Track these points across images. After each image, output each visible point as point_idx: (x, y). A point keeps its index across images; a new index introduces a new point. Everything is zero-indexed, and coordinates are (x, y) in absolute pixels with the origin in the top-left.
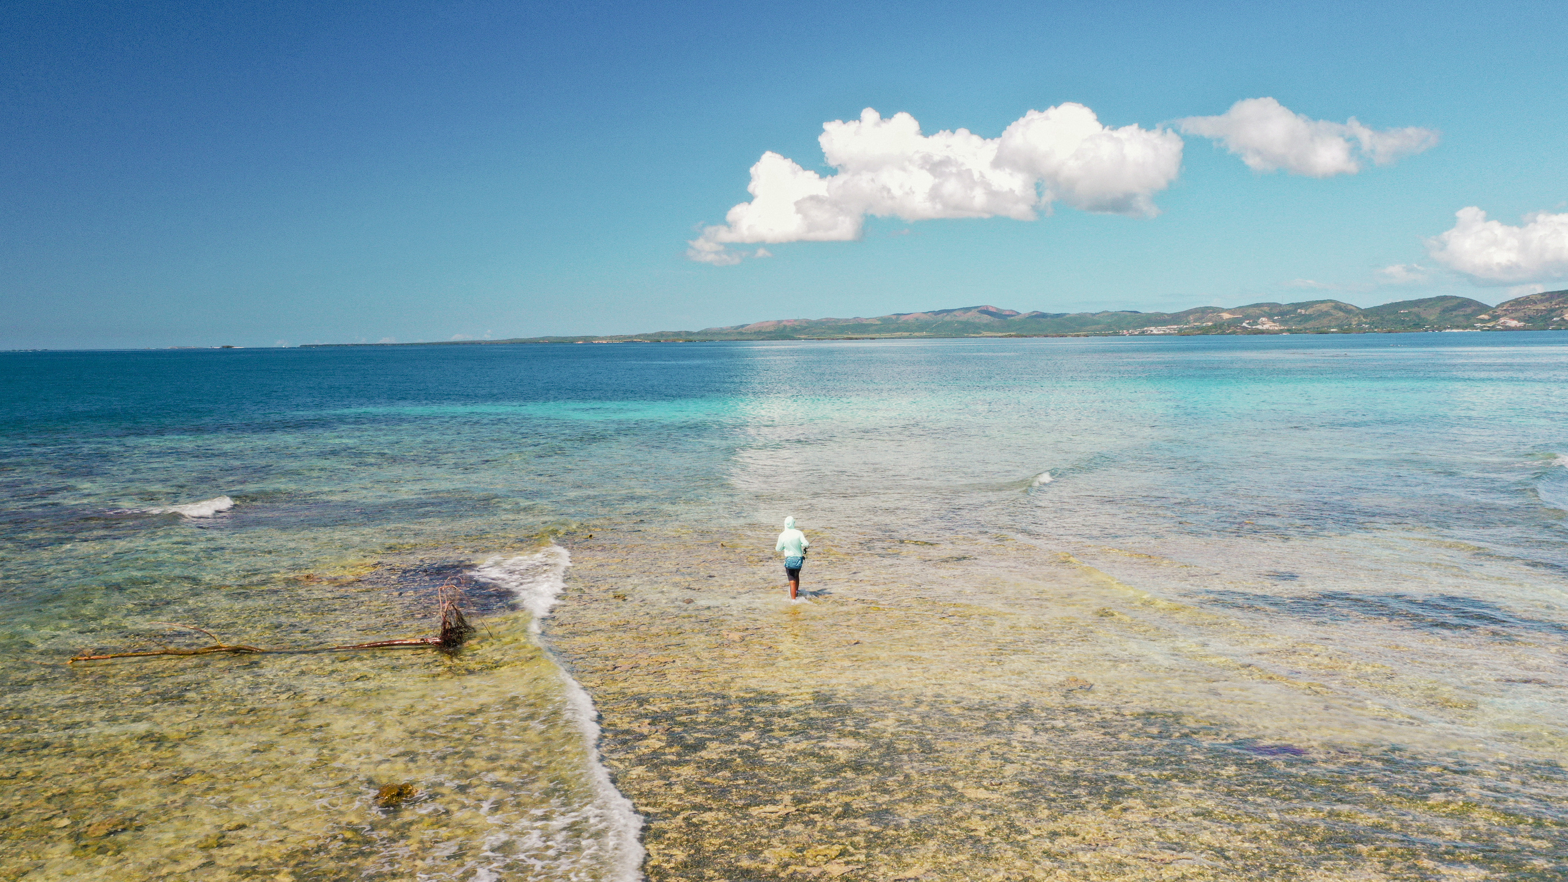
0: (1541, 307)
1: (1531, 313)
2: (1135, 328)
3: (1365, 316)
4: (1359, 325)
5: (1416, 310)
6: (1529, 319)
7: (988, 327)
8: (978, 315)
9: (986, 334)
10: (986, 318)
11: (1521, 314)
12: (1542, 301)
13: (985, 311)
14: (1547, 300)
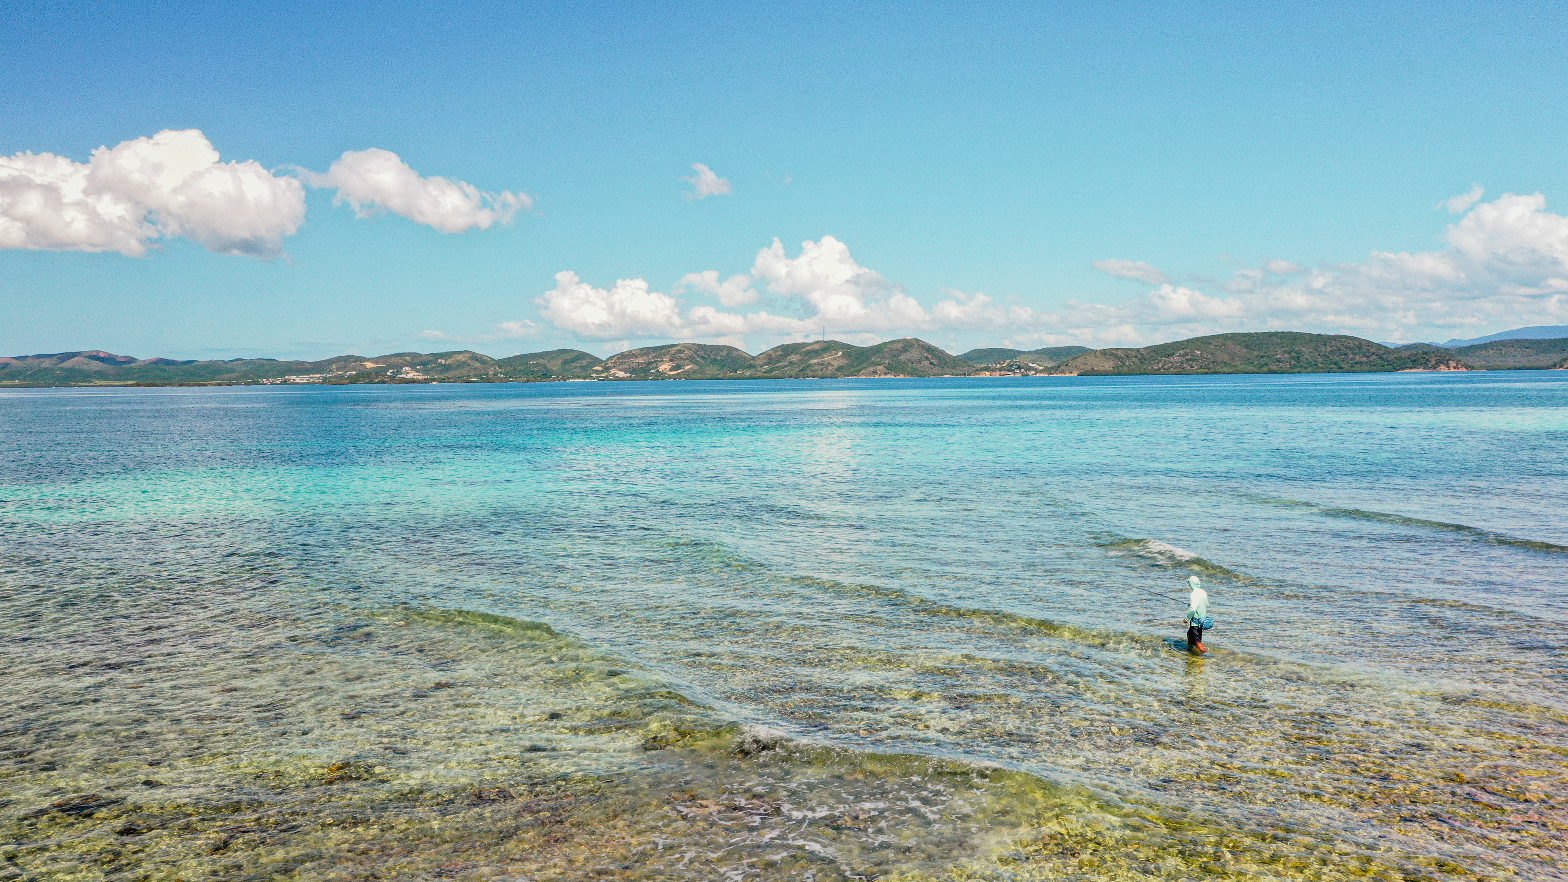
0: (641, 360)
1: (634, 365)
2: (274, 376)
3: (500, 367)
4: (495, 375)
5: (541, 361)
6: (633, 371)
7: (101, 375)
8: (86, 361)
9: (98, 382)
10: (96, 365)
11: (625, 366)
12: (641, 355)
13: (95, 357)
14: (645, 354)
